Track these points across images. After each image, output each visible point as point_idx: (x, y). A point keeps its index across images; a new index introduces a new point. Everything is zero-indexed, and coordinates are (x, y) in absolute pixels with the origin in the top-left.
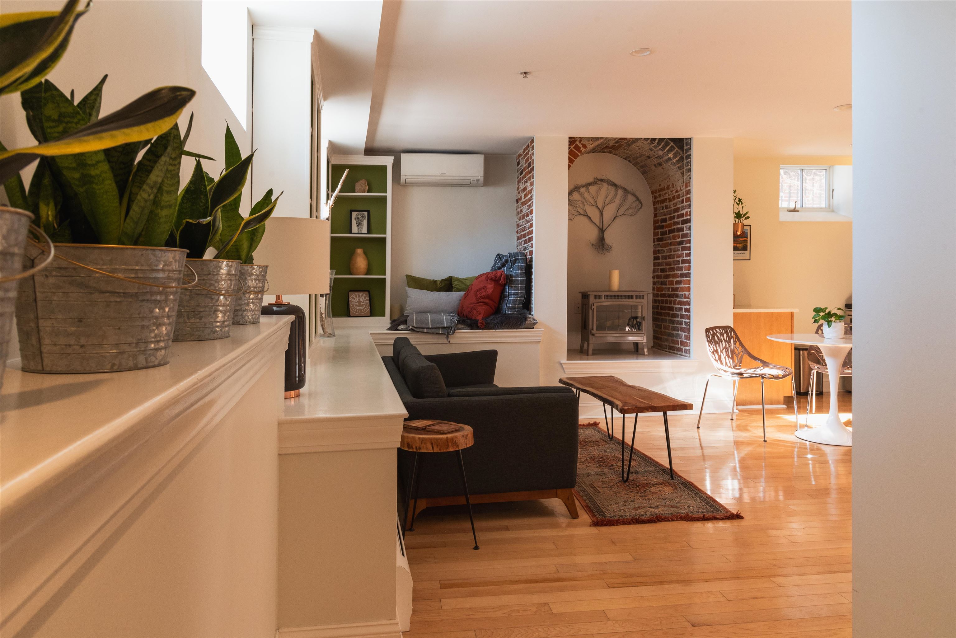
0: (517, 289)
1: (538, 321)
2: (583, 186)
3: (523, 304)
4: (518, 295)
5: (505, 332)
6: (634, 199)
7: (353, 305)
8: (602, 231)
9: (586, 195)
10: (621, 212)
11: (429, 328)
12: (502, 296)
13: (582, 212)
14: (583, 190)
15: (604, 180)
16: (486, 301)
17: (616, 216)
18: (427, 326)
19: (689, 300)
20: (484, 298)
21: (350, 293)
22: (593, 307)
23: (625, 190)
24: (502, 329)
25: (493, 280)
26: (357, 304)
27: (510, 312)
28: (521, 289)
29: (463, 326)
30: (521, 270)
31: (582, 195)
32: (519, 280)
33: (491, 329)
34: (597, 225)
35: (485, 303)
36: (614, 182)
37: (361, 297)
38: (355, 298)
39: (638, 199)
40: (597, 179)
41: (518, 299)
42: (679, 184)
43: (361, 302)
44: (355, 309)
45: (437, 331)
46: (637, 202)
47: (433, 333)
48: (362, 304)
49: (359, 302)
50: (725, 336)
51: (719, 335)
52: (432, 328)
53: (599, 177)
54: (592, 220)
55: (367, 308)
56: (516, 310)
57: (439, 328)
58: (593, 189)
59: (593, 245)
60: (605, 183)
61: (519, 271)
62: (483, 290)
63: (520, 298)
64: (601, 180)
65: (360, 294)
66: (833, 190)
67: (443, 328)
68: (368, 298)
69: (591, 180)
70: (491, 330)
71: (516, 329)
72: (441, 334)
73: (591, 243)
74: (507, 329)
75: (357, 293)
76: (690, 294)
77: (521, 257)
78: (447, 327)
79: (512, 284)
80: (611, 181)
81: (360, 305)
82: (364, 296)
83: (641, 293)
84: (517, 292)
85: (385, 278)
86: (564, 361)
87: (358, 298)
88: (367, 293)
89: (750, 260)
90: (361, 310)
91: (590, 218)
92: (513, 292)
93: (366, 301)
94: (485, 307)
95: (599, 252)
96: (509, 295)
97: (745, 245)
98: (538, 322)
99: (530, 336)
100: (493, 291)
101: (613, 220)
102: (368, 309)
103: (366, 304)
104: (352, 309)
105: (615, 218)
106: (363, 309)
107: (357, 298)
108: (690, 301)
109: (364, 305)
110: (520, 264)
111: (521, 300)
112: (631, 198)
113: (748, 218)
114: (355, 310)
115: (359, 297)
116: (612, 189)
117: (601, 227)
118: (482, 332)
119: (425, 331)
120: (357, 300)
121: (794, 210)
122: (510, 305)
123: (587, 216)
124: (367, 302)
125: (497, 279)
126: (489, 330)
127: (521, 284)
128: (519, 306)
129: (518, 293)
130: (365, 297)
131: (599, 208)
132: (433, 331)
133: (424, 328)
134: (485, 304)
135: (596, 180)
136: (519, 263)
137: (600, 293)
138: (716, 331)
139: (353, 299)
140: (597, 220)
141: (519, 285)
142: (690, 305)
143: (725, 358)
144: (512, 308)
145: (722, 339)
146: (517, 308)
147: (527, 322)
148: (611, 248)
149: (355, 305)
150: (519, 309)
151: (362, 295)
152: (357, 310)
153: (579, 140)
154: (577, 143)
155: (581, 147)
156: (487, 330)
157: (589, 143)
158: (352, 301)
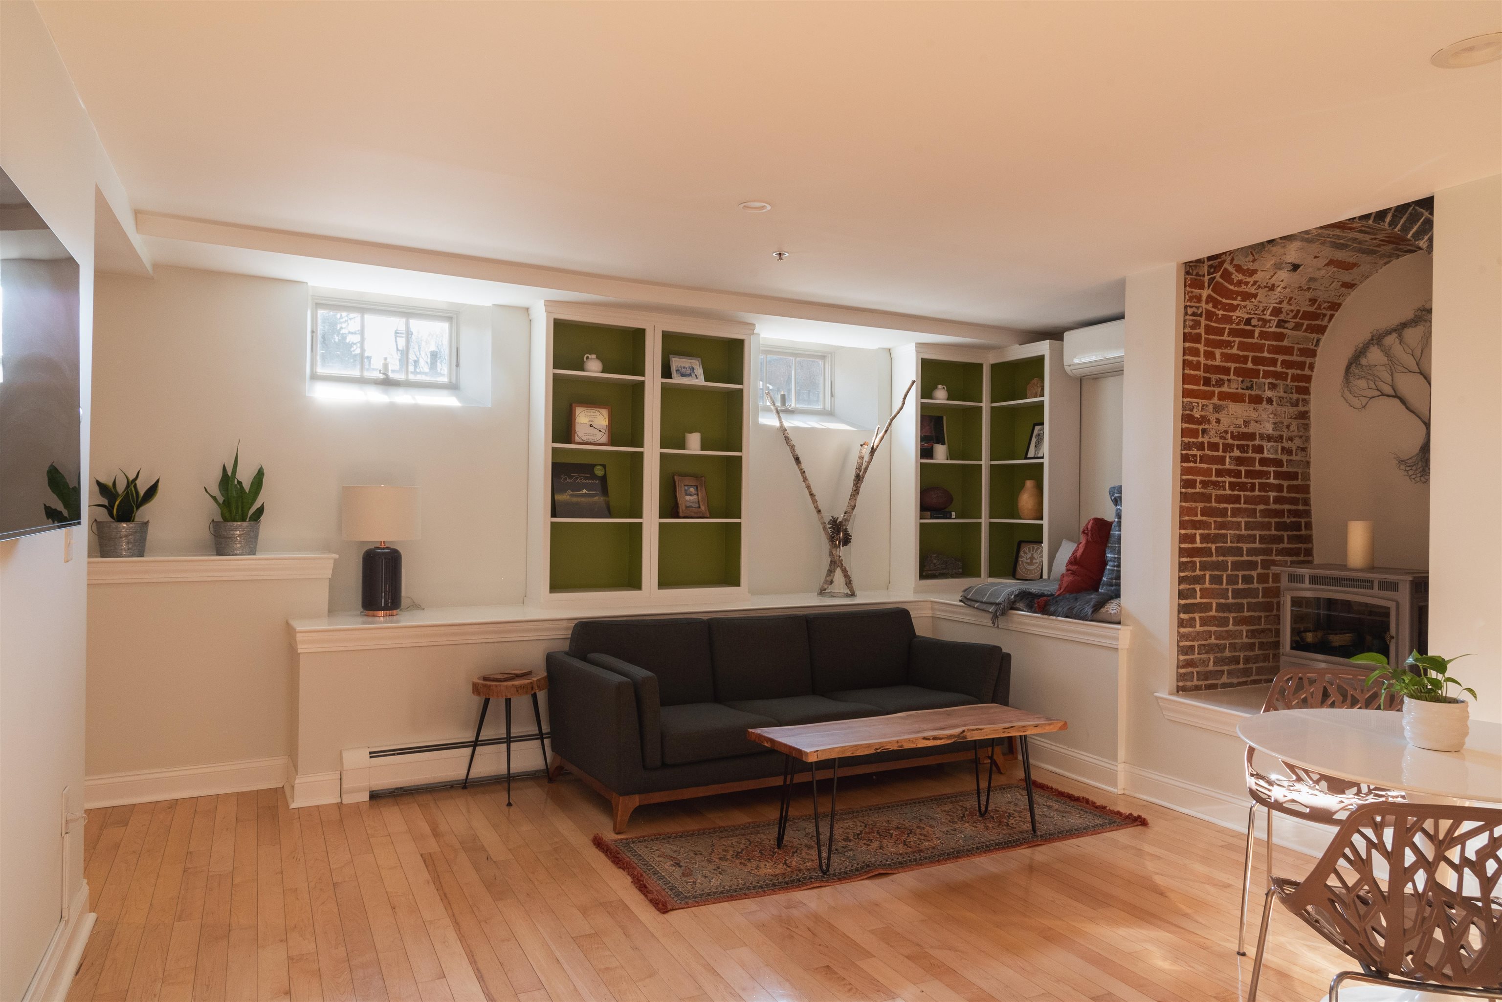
0: (1113, 551)
2: (1389, 333)
4: (1115, 562)
5: (1070, 622)
7: (1022, 561)
8: (1426, 429)
9: (1398, 350)
11: (982, 602)
13: (1388, 390)
14: (1391, 340)
20: (1072, 562)
21: (1022, 545)
24: (1066, 617)
26: (1029, 561)
31: (1387, 353)
34: (1416, 415)
35: (1073, 572)
37: (1036, 551)
38: (1027, 551)
40: (1420, 312)
43: (1034, 558)
44: (1024, 567)
45: (987, 608)
47: (984, 610)
48: (1034, 561)
49: (1032, 558)
54: (1407, 406)
55: (1039, 568)
58: (1412, 335)
59: (1401, 462)
67: (995, 604)
69: (1408, 316)
70: (1051, 617)
71: (1082, 620)
72: (993, 613)
73: (1397, 458)
79: (1110, 540)
81: (1031, 563)
84: (1113, 556)
86: (1164, 694)
90: (1031, 571)
91: (1403, 401)
92: (1109, 555)
93: (1040, 557)
95: (1415, 476)
102: (1041, 569)
103: (1040, 562)
104: (1020, 568)
106: (1034, 569)
107: (1030, 552)
109: (1037, 563)
114: (1024, 570)
115: (1033, 551)
117: (1425, 417)
120: (1029, 555)
122: (1105, 579)
123: (1397, 396)
131: (1423, 377)
134: (1072, 574)
139: (1025, 553)
140: (1417, 403)
149: (1026, 562)
152: (1026, 569)
153: (1229, 259)
154: (1227, 265)
155: (1234, 272)
156: (1045, 616)
157: (1247, 260)
158: (1022, 557)
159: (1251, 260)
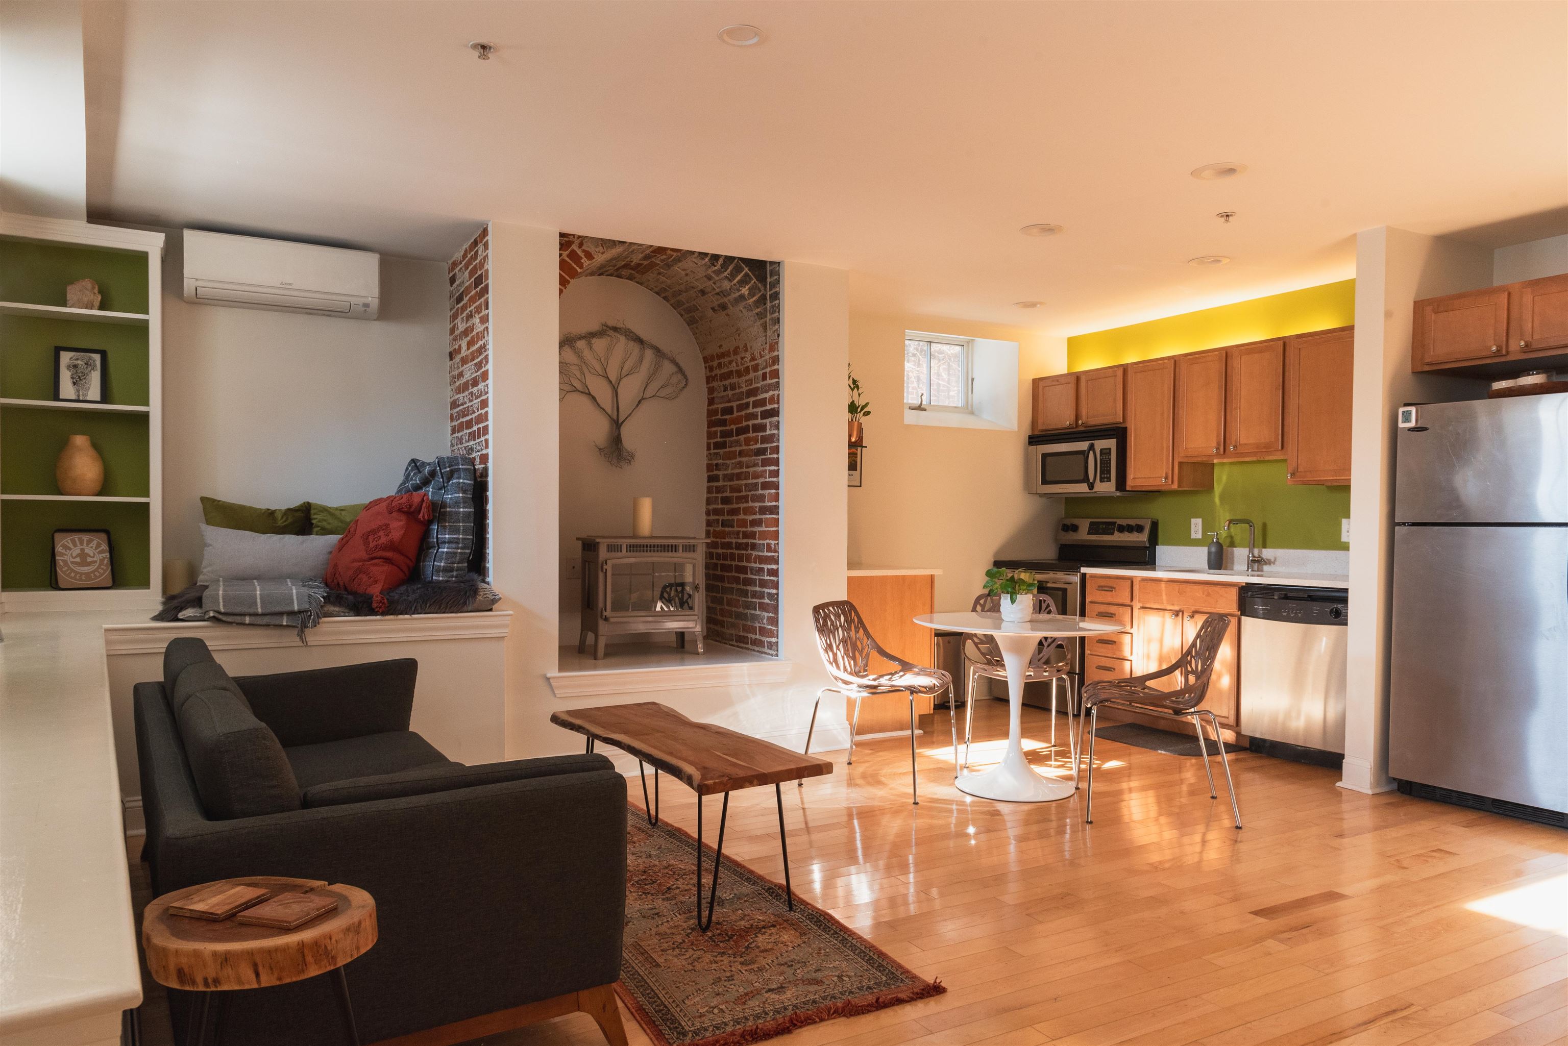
0: (456, 531)
1: (500, 596)
2: (581, 338)
3: (468, 562)
4: (459, 544)
5: (432, 618)
6: (674, 369)
7: (65, 562)
8: (617, 424)
9: (587, 353)
10: (651, 390)
11: (256, 615)
12: (424, 546)
14: (581, 344)
15: (620, 329)
16: (389, 554)
17: (643, 399)
18: (252, 611)
19: (776, 554)
20: (384, 548)
21: (58, 536)
22: (605, 567)
23: (657, 350)
24: (425, 613)
25: (404, 512)
26: (78, 560)
27: (441, 579)
28: (465, 532)
29: (337, 609)
30: (464, 492)
31: (579, 354)
32: (459, 513)
33: (401, 614)
34: (607, 413)
35: (388, 560)
36: (637, 334)
37: (87, 545)
38: (71, 545)
39: (680, 370)
40: (607, 326)
41: (459, 551)
42: (757, 345)
43: (88, 555)
44: (73, 571)
45: (275, 620)
46: (680, 376)
47: (267, 625)
48: (89, 559)
49: (83, 555)
50: (842, 618)
51: (832, 617)
52: (263, 615)
53: (611, 323)
54: (598, 405)
55: (102, 569)
56: (455, 573)
57: (281, 614)
58: (599, 344)
59: (600, 449)
60: (621, 334)
61: (461, 495)
62: (381, 533)
63: (462, 548)
64: (615, 329)
65: (86, 537)
66: (973, 380)
67: (291, 613)
68: (105, 546)
69: (595, 327)
70: (401, 617)
71: (456, 612)
72: (287, 626)
73: (596, 446)
74: (436, 613)
75: (76, 537)
76: (778, 544)
77: (464, 467)
78: (300, 612)
79: (445, 521)
80: (632, 332)
81: (84, 563)
82: (95, 542)
83: (692, 542)
84: (455, 536)
85: (147, 505)
86: (553, 672)
87: (79, 547)
88: (104, 536)
89: (861, 486)
90: (88, 575)
91: (594, 398)
92: (447, 536)
93: (100, 552)
94: (386, 568)
95: (612, 462)
96: (439, 544)
97: (854, 460)
98: (500, 598)
99: (484, 627)
100: (404, 534)
101: (637, 406)
102: (105, 571)
103: (102, 561)
104: (64, 572)
105: (639, 402)
106: (93, 572)
107: (75, 545)
108: (778, 557)
109: (94, 562)
110: (461, 481)
111: (465, 553)
112: (668, 368)
113: (868, 413)
114: (73, 575)
115: (82, 544)
116: (635, 348)
117: (615, 417)
118: (382, 620)
119: (247, 622)
120: (76, 551)
121: (920, 408)
122: (442, 564)
123: (590, 394)
124: (104, 555)
125: (412, 510)
126: (397, 615)
127: (464, 521)
128: (460, 565)
129: (458, 539)
130: (98, 545)
131: (611, 382)
132: (266, 620)
133: (244, 615)
134: (385, 562)
135: (605, 328)
136: (459, 478)
137: (620, 541)
138: (828, 610)
139: (66, 548)
140: (607, 404)
141: (459, 522)
142: (778, 564)
143: (843, 658)
144: (446, 570)
145: (838, 625)
146: (456, 571)
147: (479, 598)
148: (632, 456)
149: (72, 563)
150: (461, 572)
151: (89, 542)
152: (77, 573)
153: (577, 242)
154: (574, 247)
155: (583, 257)
156: (392, 617)
157: (597, 250)
158: (62, 555)
159: (601, 252)
